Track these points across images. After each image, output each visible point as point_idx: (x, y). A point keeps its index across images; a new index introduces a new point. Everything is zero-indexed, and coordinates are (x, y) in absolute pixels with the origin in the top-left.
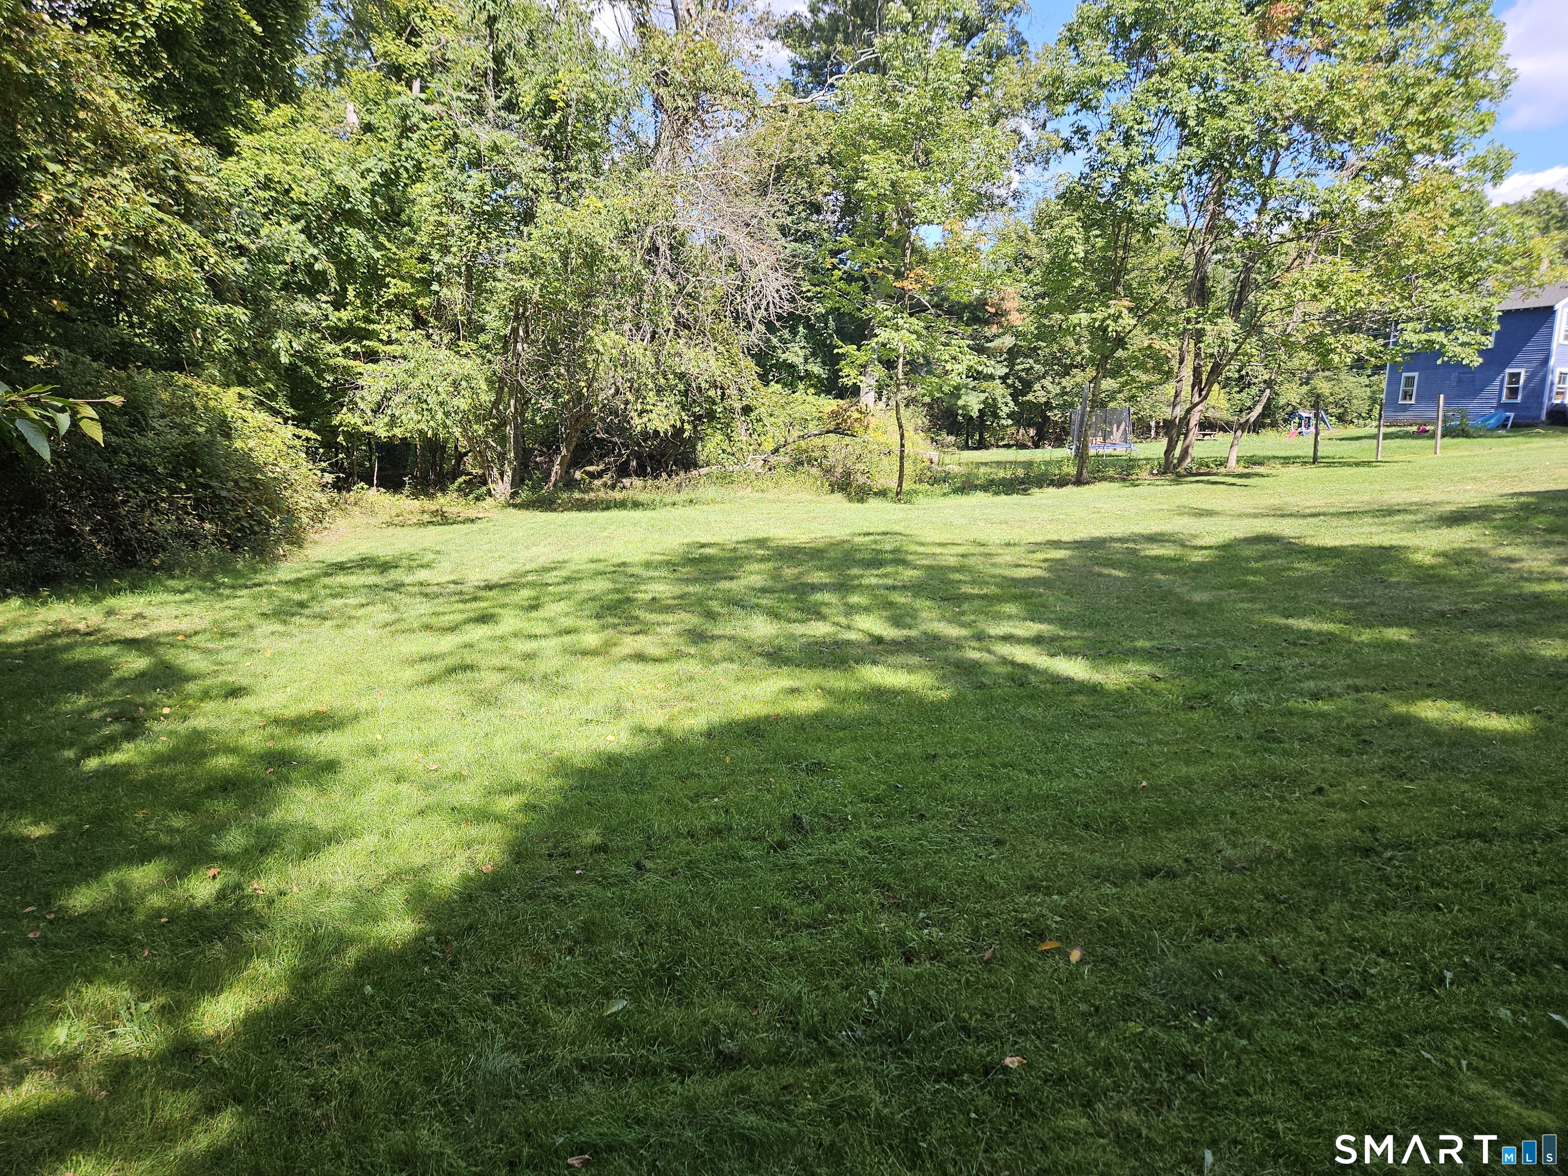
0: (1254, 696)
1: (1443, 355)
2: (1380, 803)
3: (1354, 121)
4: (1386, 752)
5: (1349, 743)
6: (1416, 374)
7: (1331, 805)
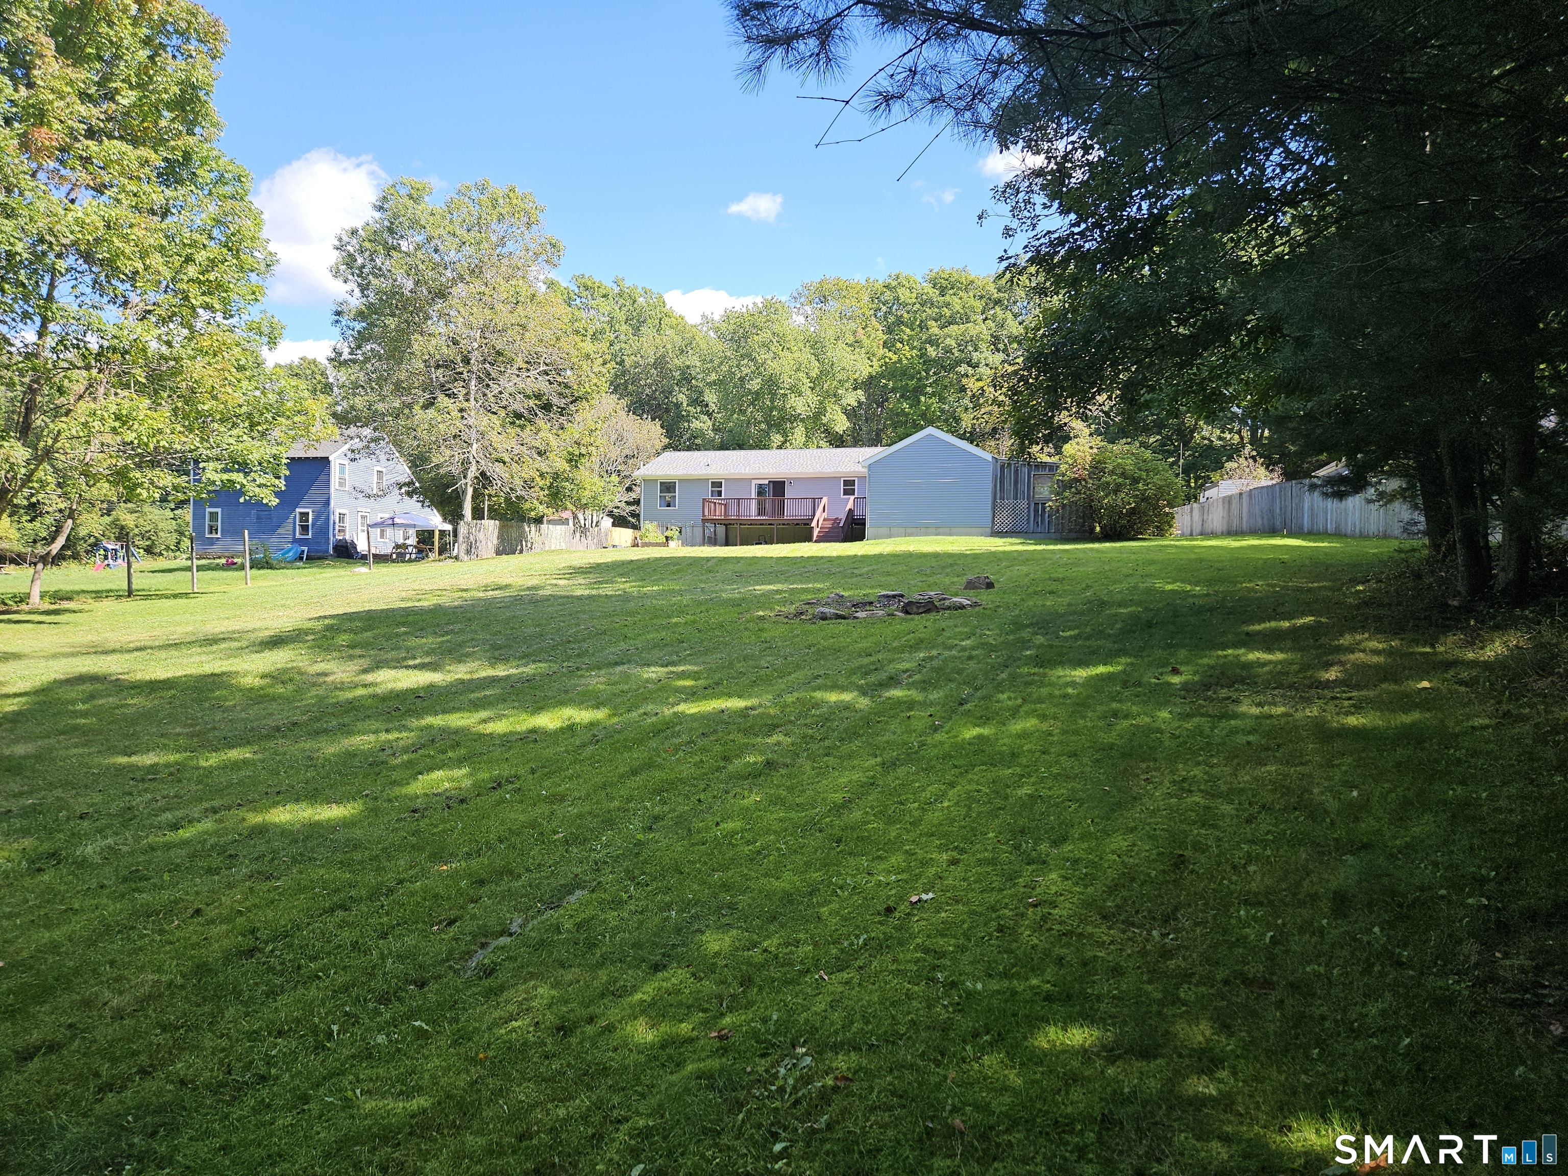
0: (110, 841)
1: (244, 494)
2: (255, 905)
3: (136, 265)
4: (251, 861)
5: (216, 861)
6: (219, 510)
7: (212, 922)
